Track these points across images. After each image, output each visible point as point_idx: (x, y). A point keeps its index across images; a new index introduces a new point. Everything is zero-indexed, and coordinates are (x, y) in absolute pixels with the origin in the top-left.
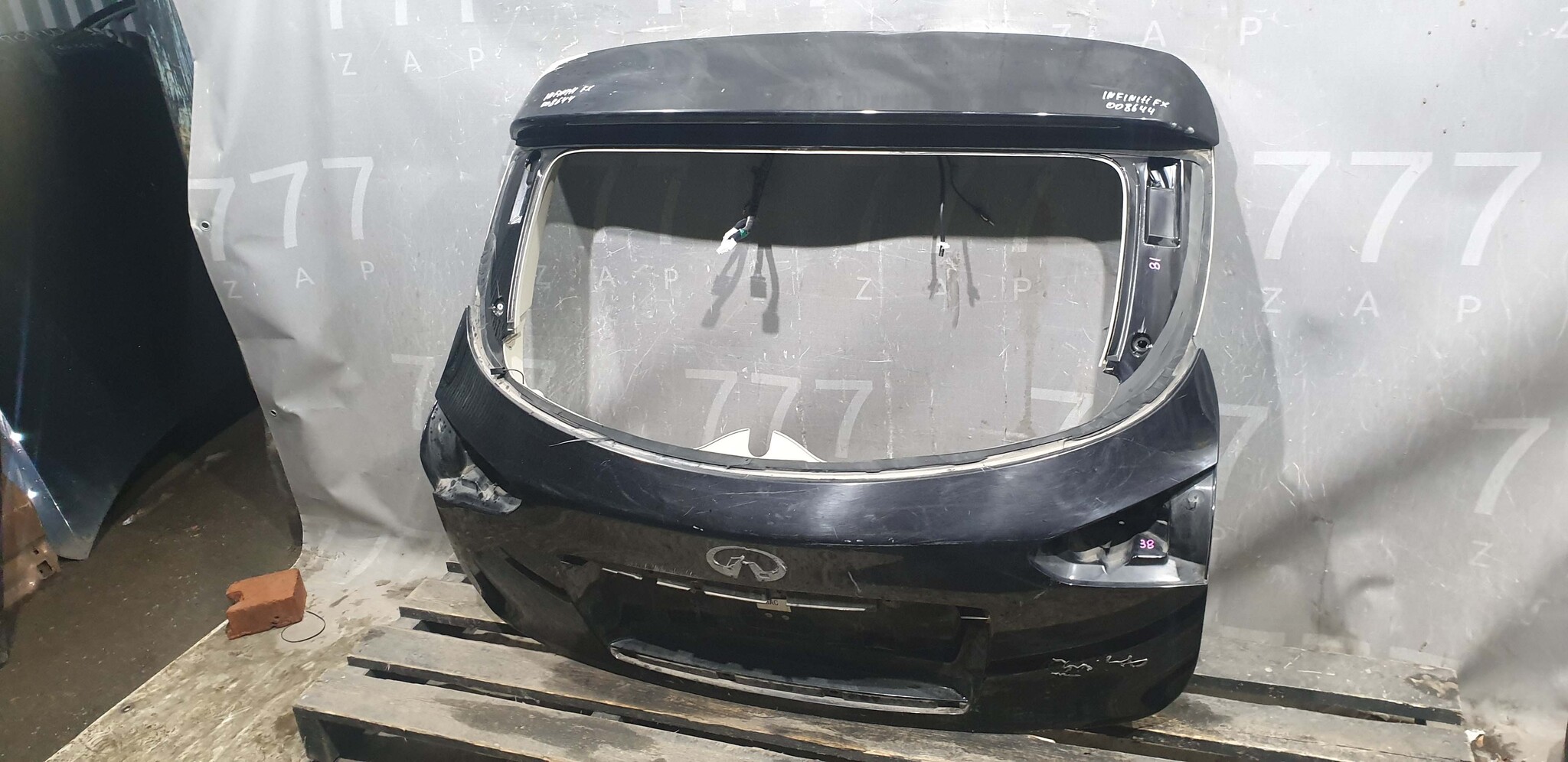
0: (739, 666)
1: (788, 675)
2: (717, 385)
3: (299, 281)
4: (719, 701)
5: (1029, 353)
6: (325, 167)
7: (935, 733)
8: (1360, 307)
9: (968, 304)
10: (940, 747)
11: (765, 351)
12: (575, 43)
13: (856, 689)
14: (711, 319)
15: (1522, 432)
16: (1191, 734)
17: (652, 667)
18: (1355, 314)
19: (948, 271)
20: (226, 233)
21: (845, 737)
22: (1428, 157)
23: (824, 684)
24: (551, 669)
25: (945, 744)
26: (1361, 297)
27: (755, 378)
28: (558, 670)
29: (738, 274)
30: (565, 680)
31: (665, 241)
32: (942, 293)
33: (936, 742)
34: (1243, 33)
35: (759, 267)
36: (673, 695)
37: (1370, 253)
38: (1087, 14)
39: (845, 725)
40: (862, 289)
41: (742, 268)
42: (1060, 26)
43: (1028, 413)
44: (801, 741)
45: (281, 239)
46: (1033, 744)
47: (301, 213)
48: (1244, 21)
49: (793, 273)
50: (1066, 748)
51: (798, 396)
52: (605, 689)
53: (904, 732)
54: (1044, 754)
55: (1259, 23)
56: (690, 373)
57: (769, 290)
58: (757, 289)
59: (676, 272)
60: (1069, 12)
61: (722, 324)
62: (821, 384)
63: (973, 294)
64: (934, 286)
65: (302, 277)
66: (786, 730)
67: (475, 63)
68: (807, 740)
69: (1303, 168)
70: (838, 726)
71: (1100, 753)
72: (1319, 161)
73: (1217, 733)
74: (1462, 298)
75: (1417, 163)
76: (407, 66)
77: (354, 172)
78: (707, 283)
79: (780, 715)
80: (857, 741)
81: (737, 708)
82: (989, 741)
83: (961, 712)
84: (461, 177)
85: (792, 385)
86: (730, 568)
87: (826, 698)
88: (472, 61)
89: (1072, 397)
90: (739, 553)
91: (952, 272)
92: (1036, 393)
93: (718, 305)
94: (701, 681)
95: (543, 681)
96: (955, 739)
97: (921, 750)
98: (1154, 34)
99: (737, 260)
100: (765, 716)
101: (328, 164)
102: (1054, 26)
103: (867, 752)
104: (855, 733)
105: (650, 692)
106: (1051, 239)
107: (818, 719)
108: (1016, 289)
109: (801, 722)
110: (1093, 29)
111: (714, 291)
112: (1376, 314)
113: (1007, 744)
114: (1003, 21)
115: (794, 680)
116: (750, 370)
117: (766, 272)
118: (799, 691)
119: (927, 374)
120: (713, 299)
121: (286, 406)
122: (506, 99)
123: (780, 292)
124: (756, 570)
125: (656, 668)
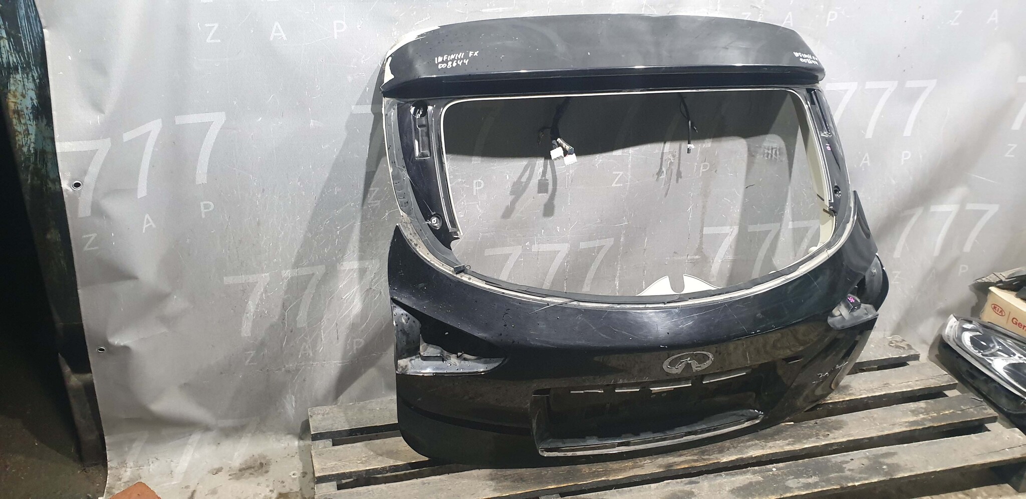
0: (630, 435)
1: (663, 431)
2: (507, 257)
3: (145, 226)
5: (704, 207)
6: (177, 123)
8: (863, 162)
9: (675, 182)
11: (543, 228)
12: (427, 19)
14: (508, 213)
15: (914, 214)
16: (844, 398)
18: (861, 166)
19: (669, 162)
20: (96, 190)
21: (704, 457)
22: (896, 83)
24: (488, 480)
26: (863, 157)
27: (535, 248)
28: (492, 479)
29: (529, 179)
30: (506, 483)
31: (476, 161)
32: (663, 176)
33: (748, 443)
34: (829, 20)
35: (544, 173)
37: (869, 134)
38: (760, 7)
40: (616, 180)
41: (532, 174)
42: (745, 14)
43: (701, 243)
45: (135, 190)
47: (152, 166)
48: (830, 12)
49: (567, 174)
51: (567, 255)
55: (836, 15)
56: (488, 252)
57: (550, 187)
58: (542, 187)
59: (482, 182)
60: (751, 6)
61: (515, 215)
62: (583, 245)
63: (679, 175)
64: (660, 173)
65: (148, 222)
67: (338, 33)
68: (685, 466)
69: (846, 91)
70: (694, 453)
72: (852, 87)
74: (904, 152)
75: (890, 86)
76: (273, 34)
77: (205, 127)
78: (507, 187)
83: (758, 421)
84: (312, 124)
85: (563, 249)
86: (676, 368)
87: (685, 438)
88: (336, 31)
89: (726, 229)
90: (687, 356)
91: (671, 162)
92: (707, 231)
93: (513, 203)
94: (605, 453)
98: (789, 20)
99: (529, 169)
101: (179, 120)
102: (743, 14)
103: (722, 461)
104: (706, 453)
106: (724, 139)
107: (681, 452)
108: (702, 170)
109: (672, 458)
110: (761, 16)
111: (512, 193)
112: (869, 164)
114: (716, 10)
116: (532, 243)
117: (549, 176)
118: (670, 439)
119: (645, 228)
120: (511, 198)
121: (117, 340)
122: (362, 61)
123: (558, 187)
124: (694, 365)
125: (572, 454)
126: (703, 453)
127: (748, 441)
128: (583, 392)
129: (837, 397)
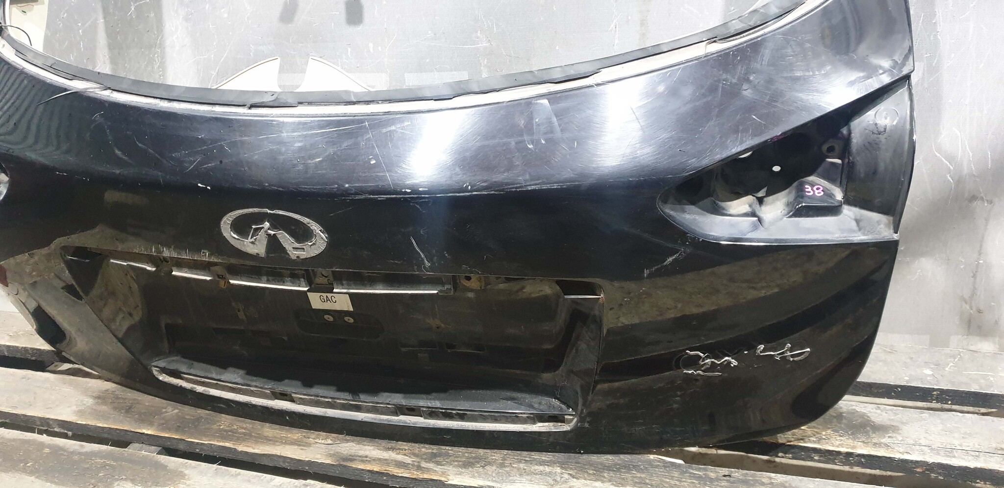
0: (299, 383)
1: (354, 390)
4: (278, 426)
7: (536, 455)
10: (541, 473)
11: (349, 45)
13: (437, 404)
14: (288, 14)
16: (854, 447)
17: (200, 389)
21: (424, 464)
23: (398, 399)
24: (92, 397)
25: (547, 469)
28: (101, 398)
30: (104, 408)
33: (536, 467)
36: (225, 421)
39: (426, 449)
44: (369, 471)
46: (657, 466)
50: (699, 470)
52: (146, 418)
53: (496, 455)
54: (672, 478)
66: (351, 458)
68: (376, 469)
70: (417, 451)
71: (743, 475)
73: (887, 446)
79: (347, 441)
80: (438, 468)
81: (296, 434)
82: (602, 464)
83: (566, 428)
86: (252, 243)
87: (402, 418)
90: (260, 218)
94: (254, 403)
95: (77, 409)
96: (559, 462)
97: (517, 478)
100: (329, 442)
103: (450, 482)
104: (438, 459)
105: (199, 419)
107: (393, 444)
109: (372, 448)
113: (625, 467)
115: (362, 397)
118: (368, 410)
124: (287, 240)
125: (204, 390)
126: (432, 457)
127: (542, 463)
128: (126, 264)
129: (838, 443)
